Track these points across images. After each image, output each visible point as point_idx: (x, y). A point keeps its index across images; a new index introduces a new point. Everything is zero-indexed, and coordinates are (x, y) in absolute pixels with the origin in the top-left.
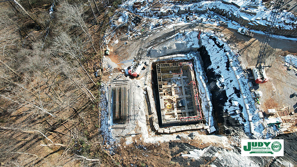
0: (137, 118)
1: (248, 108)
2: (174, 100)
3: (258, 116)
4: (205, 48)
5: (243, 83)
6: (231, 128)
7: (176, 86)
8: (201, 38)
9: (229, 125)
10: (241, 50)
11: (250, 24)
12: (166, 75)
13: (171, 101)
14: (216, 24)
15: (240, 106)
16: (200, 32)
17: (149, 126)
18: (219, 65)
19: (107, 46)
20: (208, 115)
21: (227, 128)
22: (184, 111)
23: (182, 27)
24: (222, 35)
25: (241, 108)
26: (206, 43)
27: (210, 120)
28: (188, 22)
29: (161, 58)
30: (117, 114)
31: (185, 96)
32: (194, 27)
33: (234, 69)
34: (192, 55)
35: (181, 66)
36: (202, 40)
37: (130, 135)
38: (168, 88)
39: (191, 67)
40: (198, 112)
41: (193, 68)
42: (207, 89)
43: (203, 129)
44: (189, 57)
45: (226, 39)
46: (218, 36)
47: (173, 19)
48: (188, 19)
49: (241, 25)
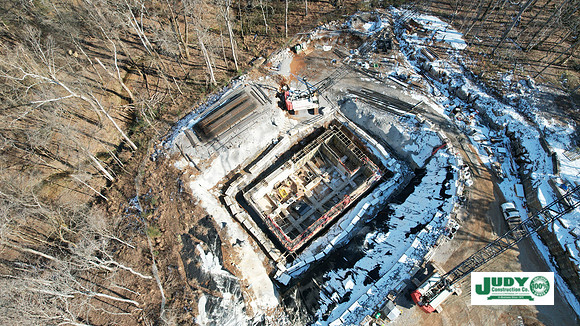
2: (300, 194)
4: (425, 175)
5: (397, 274)
8: (437, 155)
10: (468, 234)
13: (294, 190)
14: (485, 160)
16: (444, 145)
18: (407, 216)
23: (432, 114)
24: (470, 183)
28: (450, 116)
29: (351, 124)
31: (319, 205)
32: (446, 129)
33: (416, 243)
34: (398, 166)
35: (363, 164)
36: (434, 161)
38: (314, 172)
39: (373, 179)
40: (299, 238)
43: (276, 263)
44: (390, 164)
45: (464, 192)
46: (459, 177)
48: (455, 112)
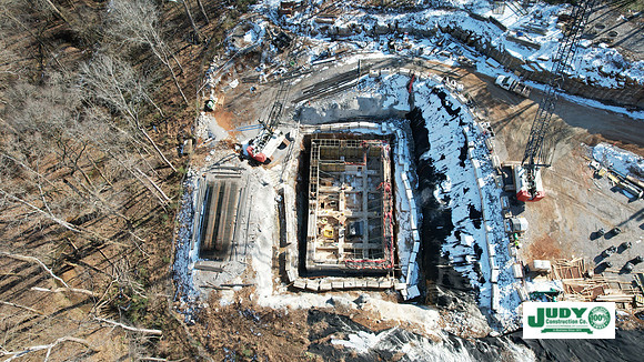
0: (252, 251)
1: (493, 252)
2: (342, 220)
3: (512, 273)
4: (420, 113)
5: (490, 197)
6: (450, 294)
7: (349, 189)
8: (415, 90)
9: (447, 285)
10: (498, 123)
11: (526, 67)
12: (330, 164)
13: (334, 222)
14: (450, 62)
15: (476, 246)
16: (413, 78)
17: (277, 270)
18: (445, 152)
19: (213, 91)
20: (409, 261)
21: (441, 293)
22: (359, 246)
23: (378, 63)
24: (460, 87)
25: (478, 251)
26: (424, 101)
27: (409, 272)
28: (391, 53)
29: (322, 127)
30: (209, 239)
31: (366, 214)
32: (401, 65)
33: (476, 163)
34: (391, 125)
35: (365, 149)
36: (417, 96)
37: (232, 286)
38: (333, 192)
39: (386, 152)
40: (386, 251)
41: (392, 155)
42: (413, 204)
43: (393, 288)
44: (384, 129)
45: (466, 96)
46: (449, 90)
47: (359, 43)
48: (393, 47)
49: (507, 69)
